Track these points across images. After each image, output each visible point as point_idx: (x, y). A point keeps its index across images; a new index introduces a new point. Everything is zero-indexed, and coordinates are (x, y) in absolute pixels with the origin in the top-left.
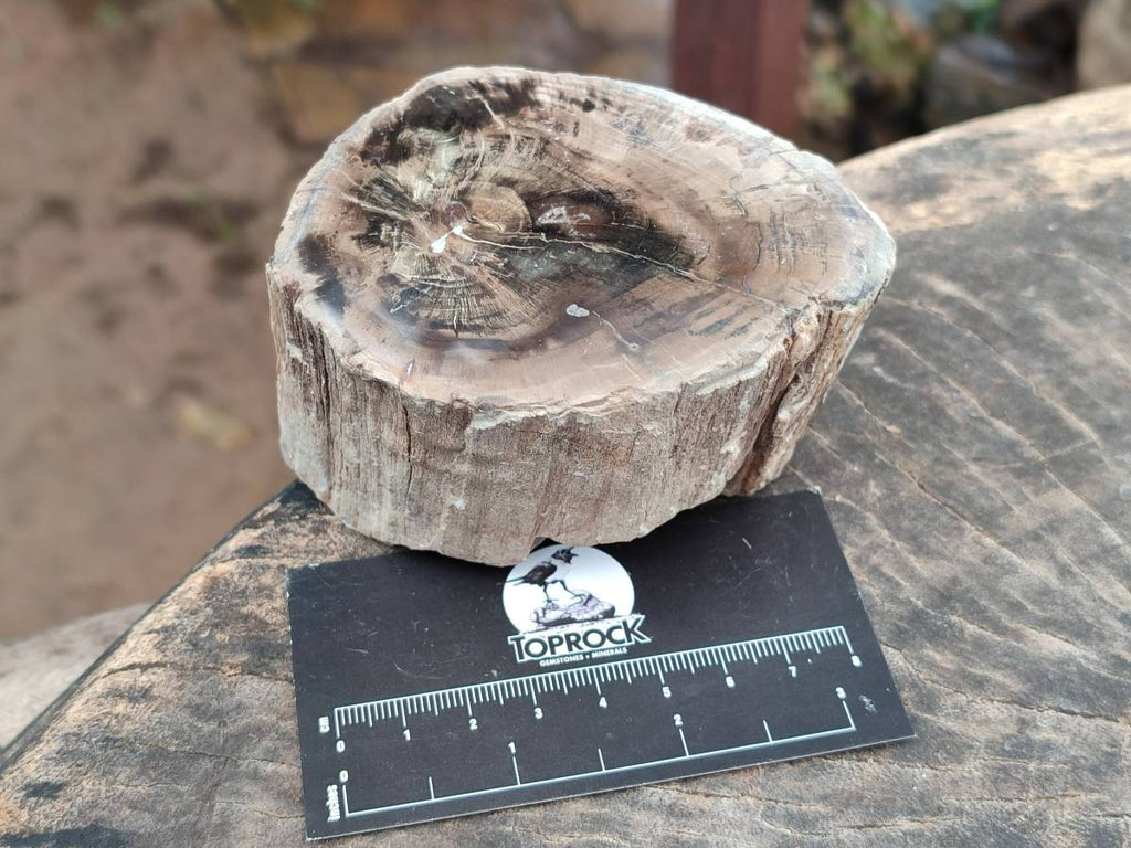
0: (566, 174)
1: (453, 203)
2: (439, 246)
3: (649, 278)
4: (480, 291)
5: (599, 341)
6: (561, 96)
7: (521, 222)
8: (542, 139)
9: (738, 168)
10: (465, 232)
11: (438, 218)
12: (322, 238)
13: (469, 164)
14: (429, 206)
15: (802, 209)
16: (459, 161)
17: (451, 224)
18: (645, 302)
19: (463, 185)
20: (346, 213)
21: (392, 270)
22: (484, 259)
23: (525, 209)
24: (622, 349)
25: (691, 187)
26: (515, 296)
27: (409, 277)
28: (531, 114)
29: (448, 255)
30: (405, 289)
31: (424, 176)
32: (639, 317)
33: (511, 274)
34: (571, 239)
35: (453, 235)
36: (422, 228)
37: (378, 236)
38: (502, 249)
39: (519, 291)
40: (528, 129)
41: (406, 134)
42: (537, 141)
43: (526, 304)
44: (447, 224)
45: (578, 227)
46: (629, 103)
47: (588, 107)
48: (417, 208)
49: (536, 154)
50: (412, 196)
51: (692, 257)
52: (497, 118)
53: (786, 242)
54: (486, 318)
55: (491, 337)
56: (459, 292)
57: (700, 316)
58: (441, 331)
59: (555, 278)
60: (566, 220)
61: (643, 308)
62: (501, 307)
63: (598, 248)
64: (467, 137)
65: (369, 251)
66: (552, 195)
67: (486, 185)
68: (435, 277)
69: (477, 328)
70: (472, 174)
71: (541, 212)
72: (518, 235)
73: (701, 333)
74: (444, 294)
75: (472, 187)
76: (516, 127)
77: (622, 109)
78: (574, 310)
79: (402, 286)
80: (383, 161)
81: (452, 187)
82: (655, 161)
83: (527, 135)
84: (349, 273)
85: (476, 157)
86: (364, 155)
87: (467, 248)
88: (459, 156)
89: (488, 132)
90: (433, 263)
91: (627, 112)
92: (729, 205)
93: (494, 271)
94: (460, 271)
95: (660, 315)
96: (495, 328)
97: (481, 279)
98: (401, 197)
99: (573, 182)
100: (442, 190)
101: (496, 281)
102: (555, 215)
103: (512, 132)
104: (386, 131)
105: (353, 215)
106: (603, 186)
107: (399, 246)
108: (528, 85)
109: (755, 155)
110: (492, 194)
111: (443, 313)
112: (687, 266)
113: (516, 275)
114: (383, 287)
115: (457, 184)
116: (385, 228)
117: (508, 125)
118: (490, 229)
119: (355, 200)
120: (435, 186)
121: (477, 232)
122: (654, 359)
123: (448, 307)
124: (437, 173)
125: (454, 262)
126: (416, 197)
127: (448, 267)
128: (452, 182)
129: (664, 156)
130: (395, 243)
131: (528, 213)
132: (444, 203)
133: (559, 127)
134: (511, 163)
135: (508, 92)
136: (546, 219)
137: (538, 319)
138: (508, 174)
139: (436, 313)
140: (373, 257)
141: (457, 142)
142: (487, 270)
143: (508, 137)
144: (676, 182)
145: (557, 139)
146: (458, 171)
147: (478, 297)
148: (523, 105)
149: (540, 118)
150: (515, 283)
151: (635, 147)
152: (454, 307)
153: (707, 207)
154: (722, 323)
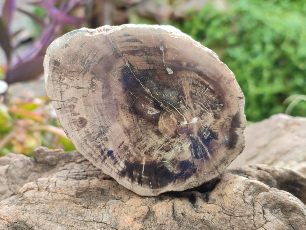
0: (138, 126)
1: (180, 135)
2: (195, 120)
3: (140, 70)
4: (193, 96)
5: (171, 56)
6: (116, 162)
7: (164, 114)
8: (135, 146)
10: (184, 121)
11: (188, 131)
13: (165, 148)
14: (188, 137)
15: (73, 72)
16: (167, 151)
17: (186, 126)
18: (148, 62)
19: (172, 140)
20: (214, 151)
21: (213, 120)
22: (184, 107)
23: (160, 119)
24: (166, 50)
25: (102, 100)
26: (184, 88)
27: (210, 114)
28: (131, 159)
29: (194, 115)
30: (214, 111)
31: (182, 151)
32: (153, 58)
33: (180, 96)
34: (154, 99)
35: (188, 122)
36: (195, 130)
37: (210, 135)
38: (177, 108)
39: (182, 89)
40: (136, 153)
41: (177, 172)
42: (137, 146)
43: (183, 83)
44: (187, 127)
45: (148, 102)
46: (95, 148)
47: (110, 153)
48: (192, 139)
49: (142, 140)
50: (191, 145)
51: (122, 70)
52: (144, 163)
53: (88, 61)
54: (197, 85)
55: (200, 78)
56: (199, 99)
57: (135, 47)
58: (213, 89)
59: (168, 87)
60: (150, 108)
61: (150, 60)
62: (191, 86)
63: (148, 91)
64: (158, 160)
65: (216, 131)
66: (148, 120)
67: (166, 136)
68: (203, 109)
69: (202, 83)
70: (167, 143)
71: (156, 115)
72: (168, 110)
73: (139, 41)
74: (204, 101)
75: (170, 138)
76: (140, 156)
77: (99, 147)
78: (170, 71)
79: (214, 112)
80: (191, 164)
81: (176, 141)
82: (105, 117)
83: (139, 151)
84: (226, 127)
85: (161, 150)
86: (194, 171)
87: (187, 114)
88: (166, 153)
89: (150, 158)
90: (200, 116)
91: (99, 144)
92: (95, 85)
93: (185, 101)
94: (195, 107)
95: (147, 55)
96: (197, 80)
97: (190, 100)
98: (194, 147)
99: (138, 122)
100: (180, 142)
101: (186, 97)
102: (152, 111)
103: (143, 154)
104: (182, 178)
105: (213, 148)
106: (129, 115)
107: (206, 127)
108: (122, 174)
109: (70, 104)
110: (166, 131)
111: (209, 95)
112: (126, 68)
113: (179, 95)
114: (220, 115)
115: (174, 142)
116: (206, 137)
117: (142, 158)
118: (175, 118)
119: (208, 154)
120: (182, 144)
121: (180, 118)
122: (158, 41)
123: (206, 96)
124: (177, 150)
125: (194, 111)
126: (190, 143)
127: (197, 111)
128: (175, 143)
129: (101, 117)
130: (207, 129)
131: (160, 117)
132: (183, 136)
133: (126, 148)
134: (154, 140)
135: (132, 173)
136: (156, 112)
137: (183, 75)
138: (156, 137)
139: (211, 96)
140: (216, 128)
141: (163, 159)
142: (186, 102)
143: (146, 153)
144: (106, 104)
145: (130, 144)
146: (171, 147)
148: (131, 165)
149: (129, 156)
150: (181, 92)
151: (107, 127)
152: (204, 95)
153: (103, 88)
154: (130, 41)
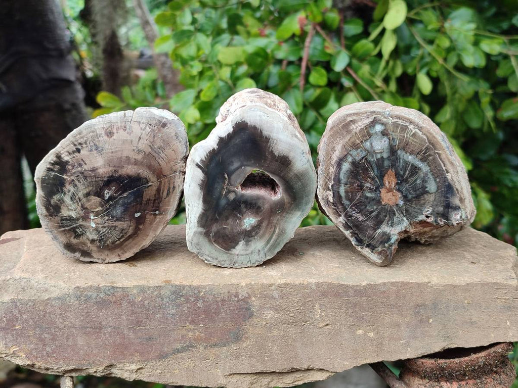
0: (97, 179)
1: (83, 211)
2: (93, 225)
3: (143, 192)
5: (149, 218)
6: (70, 154)
7: (103, 203)
8: (80, 173)
9: (129, 138)
10: (94, 216)
11: (86, 218)
12: (67, 243)
13: (74, 197)
14: (80, 217)
18: (149, 200)
19: (80, 204)
20: (65, 234)
21: (91, 239)
22: (106, 219)
23: (99, 199)
24: (155, 215)
25: (126, 156)
26: (122, 223)
27: (96, 237)
28: (70, 167)
29: (97, 225)
31: (69, 210)
32: (151, 205)
33: (115, 218)
34: (117, 198)
35: (93, 219)
36: (84, 223)
37: (79, 233)
38: (106, 214)
39: (121, 220)
40: (75, 173)
41: (52, 201)
42: (80, 175)
43: (126, 222)
44: (88, 218)
45: (115, 193)
46: (85, 139)
47: (78, 151)
48: (78, 219)
49: (85, 180)
50: (73, 217)
51: (146, 178)
52: (64, 177)
53: (160, 152)
54: (121, 233)
55: (127, 236)
56: (110, 232)
57: (163, 193)
58: (116, 243)
59: (125, 211)
60: (111, 193)
62: (122, 228)
63: (125, 195)
64: (65, 190)
65: (81, 239)
66: (101, 189)
67: (84, 200)
68: (101, 233)
69: (122, 237)
70: (78, 199)
71: (104, 196)
72: (106, 207)
73: (167, 197)
74: (107, 235)
75: (82, 203)
76: (71, 175)
77: (86, 143)
78: (137, 215)
79: (97, 240)
80: (57, 214)
81: (78, 207)
82: (110, 155)
83: (76, 175)
84: (83, 247)
85: (74, 194)
86: (51, 215)
87: (99, 220)
88: (70, 197)
89: (68, 183)
90: (96, 229)
91: (88, 143)
92: (139, 153)
93: (111, 221)
94: (104, 227)
95: (155, 200)
96: (126, 233)
97: (111, 225)
98: (71, 219)
99: (101, 180)
100: (77, 210)
101: (114, 222)
102: (107, 194)
103: (72, 178)
104: (47, 204)
105: (67, 233)
106: (108, 175)
108: (59, 157)
109: (128, 127)
110: (89, 201)
111: (112, 239)
112: (148, 182)
114: (93, 244)
115: (78, 205)
116: (77, 230)
117: (69, 176)
118: (98, 211)
119: (63, 229)
120: (75, 210)
121: (97, 214)
122: (164, 211)
123: (111, 237)
124: (71, 206)
125: (101, 226)
126: (75, 217)
127: (101, 228)
129: (111, 151)
130: (84, 232)
131: (101, 199)
132: (82, 213)
133: (80, 165)
134: (82, 190)
135: (58, 165)
136: (107, 197)
137: (132, 224)
138: (85, 192)
139: (110, 241)
140: (83, 239)
141: (65, 193)
142: (109, 222)
143: (73, 180)
144: (121, 158)
145: (83, 170)
146: (75, 202)
147: (115, 229)
148: (65, 166)
149: (73, 166)
150: (118, 220)
151: (101, 154)
152: (113, 236)
153: (135, 159)
154: (169, 190)
